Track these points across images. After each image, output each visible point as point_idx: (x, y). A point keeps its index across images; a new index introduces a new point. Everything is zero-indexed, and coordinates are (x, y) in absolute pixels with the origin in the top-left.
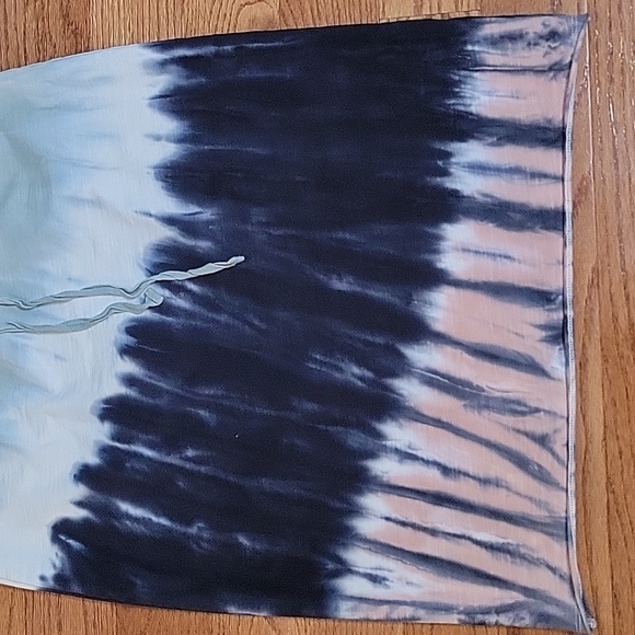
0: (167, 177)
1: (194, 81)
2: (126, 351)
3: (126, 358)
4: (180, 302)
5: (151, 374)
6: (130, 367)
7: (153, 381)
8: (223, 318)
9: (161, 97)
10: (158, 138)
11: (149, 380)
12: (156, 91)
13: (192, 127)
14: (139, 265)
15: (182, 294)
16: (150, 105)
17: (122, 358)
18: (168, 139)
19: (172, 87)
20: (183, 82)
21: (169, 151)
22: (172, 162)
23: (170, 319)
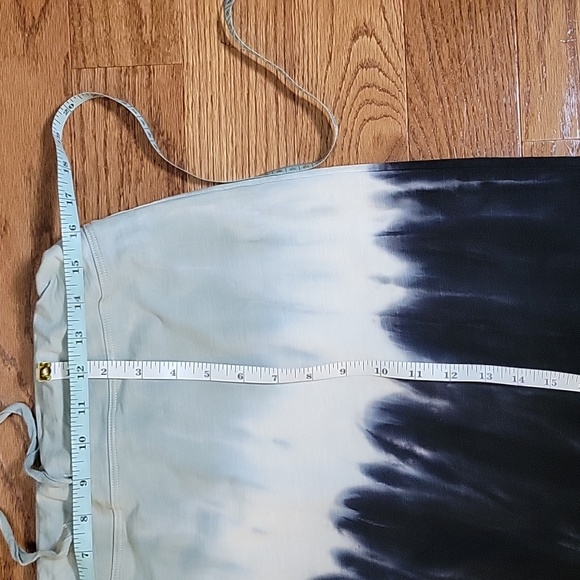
0: (396, 326)
1: (429, 218)
2: (343, 524)
3: (345, 532)
4: (408, 469)
5: (374, 553)
6: (348, 543)
7: (375, 561)
8: (462, 490)
9: (389, 234)
10: (385, 281)
11: (370, 559)
12: (384, 226)
13: (425, 269)
14: (358, 425)
15: (411, 461)
16: (377, 243)
17: (340, 532)
18: (399, 282)
19: (403, 223)
20: (417, 219)
21: (398, 296)
22: (401, 309)
23: (398, 490)
